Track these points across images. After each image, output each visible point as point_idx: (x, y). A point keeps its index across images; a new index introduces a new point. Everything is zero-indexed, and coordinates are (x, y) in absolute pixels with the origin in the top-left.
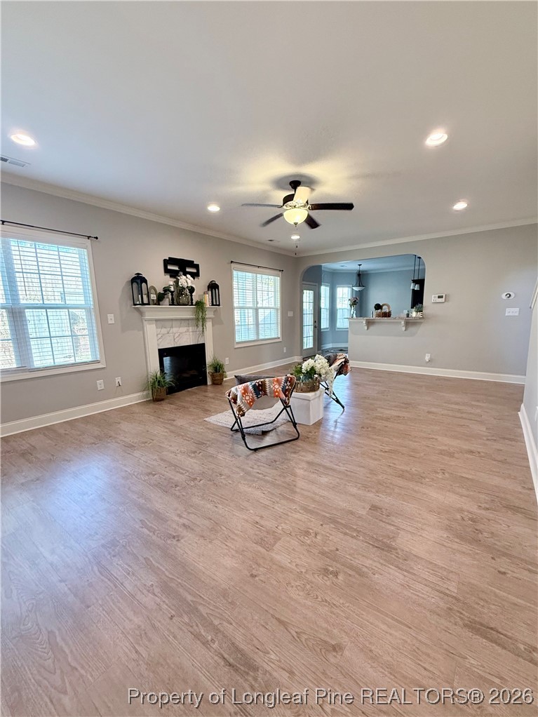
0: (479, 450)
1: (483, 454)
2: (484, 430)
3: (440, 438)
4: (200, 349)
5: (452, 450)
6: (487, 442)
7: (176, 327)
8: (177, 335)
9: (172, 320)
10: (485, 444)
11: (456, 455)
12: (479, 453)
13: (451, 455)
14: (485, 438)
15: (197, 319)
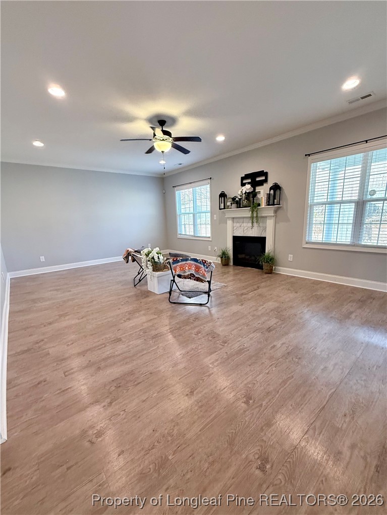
0: (46, 328)
1: (42, 326)
2: (51, 351)
3: (77, 321)
4: (262, 240)
5: (63, 318)
6: (42, 337)
7: (246, 223)
8: (246, 228)
9: (244, 218)
10: (44, 334)
11: (58, 317)
12: (45, 326)
13: (61, 316)
14: (46, 340)
15: (252, 217)
